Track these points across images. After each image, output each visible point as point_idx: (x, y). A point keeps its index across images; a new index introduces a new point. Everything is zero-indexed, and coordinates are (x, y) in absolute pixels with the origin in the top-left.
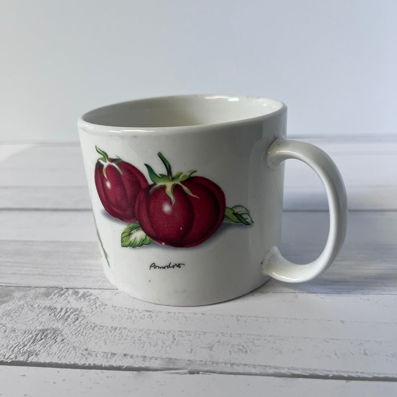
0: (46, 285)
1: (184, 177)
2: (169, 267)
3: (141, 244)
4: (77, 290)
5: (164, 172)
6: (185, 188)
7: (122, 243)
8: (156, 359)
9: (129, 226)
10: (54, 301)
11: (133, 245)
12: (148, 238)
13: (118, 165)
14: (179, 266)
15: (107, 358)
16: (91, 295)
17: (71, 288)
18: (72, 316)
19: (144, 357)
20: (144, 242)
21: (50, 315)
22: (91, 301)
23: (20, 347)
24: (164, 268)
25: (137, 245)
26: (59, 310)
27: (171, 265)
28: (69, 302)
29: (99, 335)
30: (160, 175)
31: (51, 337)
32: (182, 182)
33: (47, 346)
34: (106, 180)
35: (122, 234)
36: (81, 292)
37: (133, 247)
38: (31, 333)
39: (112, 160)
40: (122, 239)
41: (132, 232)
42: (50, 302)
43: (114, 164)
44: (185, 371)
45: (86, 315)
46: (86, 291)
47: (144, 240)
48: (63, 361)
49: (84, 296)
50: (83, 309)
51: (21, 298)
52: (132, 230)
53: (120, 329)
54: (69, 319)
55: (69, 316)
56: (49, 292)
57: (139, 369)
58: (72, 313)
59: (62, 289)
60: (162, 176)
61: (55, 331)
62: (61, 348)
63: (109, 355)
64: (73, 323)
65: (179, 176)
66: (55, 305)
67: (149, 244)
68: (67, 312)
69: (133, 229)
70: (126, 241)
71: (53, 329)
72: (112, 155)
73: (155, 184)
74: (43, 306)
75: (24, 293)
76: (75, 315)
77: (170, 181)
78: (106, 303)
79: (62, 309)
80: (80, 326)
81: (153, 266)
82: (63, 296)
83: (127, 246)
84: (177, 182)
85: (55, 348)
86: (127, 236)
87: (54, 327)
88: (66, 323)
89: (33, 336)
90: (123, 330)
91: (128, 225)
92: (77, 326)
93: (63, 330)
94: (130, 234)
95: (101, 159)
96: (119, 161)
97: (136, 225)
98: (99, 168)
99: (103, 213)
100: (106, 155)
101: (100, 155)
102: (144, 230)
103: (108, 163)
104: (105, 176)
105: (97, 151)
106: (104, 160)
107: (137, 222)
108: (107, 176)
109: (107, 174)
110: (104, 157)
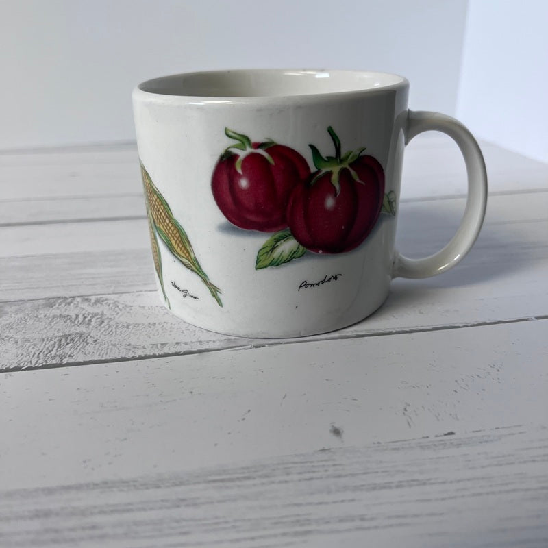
0: (43, 297)
1: (353, 156)
2: (323, 281)
3: (291, 259)
4: (86, 297)
5: (332, 153)
6: (353, 172)
7: (257, 263)
8: (214, 342)
9: (274, 238)
10: (63, 310)
11: (276, 264)
12: (301, 248)
13: (267, 151)
14: (335, 278)
15: (158, 348)
16: (106, 300)
17: (78, 297)
18: (94, 320)
19: (200, 342)
20: (295, 254)
21: (65, 322)
22: (111, 306)
23: (45, 353)
24: (318, 284)
25: (283, 260)
26: (74, 317)
27: (327, 279)
28: (83, 309)
29: (138, 332)
30: (327, 157)
31: (79, 340)
32: (351, 165)
33: (79, 348)
34: (240, 176)
35: (260, 250)
36: (93, 299)
37: (277, 266)
38: (51, 340)
39: (257, 146)
40: (258, 259)
41: (279, 244)
42: (58, 311)
43: (261, 151)
44: (250, 346)
45: (112, 317)
46: (99, 297)
47: (295, 252)
48: (108, 357)
49: (98, 301)
50: (105, 312)
51: (16, 312)
52: (278, 242)
53: (160, 324)
54: (92, 323)
55: (90, 320)
56: (50, 303)
57: (199, 352)
58: (92, 317)
59: (66, 298)
60: (330, 158)
61: (81, 335)
62: (97, 348)
63: (159, 346)
64: (100, 325)
65: (348, 156)
66: (67, 313)
67: (302, 255)
68: (85, 318)
69: (280, 240)
70: (265, 260)
71: (78, 333)
72: (256, 138)
73: (319, 171)
74: (51, 315)
75: (17, 307)
76: (97, 319)
77: (338, 164)
78: (130, 304)
79: (77, 316)
80: (109, 327)
81: (305, 285)
82: (72, 304)
83: (266, 267)
84: (345, 165)
85: (89, 348)
86: (268, 252)
87: (78, 331)
88: (91, 327)
89: (55, 342)
90: (165, 325)
91: (272, 236)
92: (106, 327)
93: (90, 333)
94: (273, 249)
95: (234, 147)
96: (271, 145)
97: (285, 233)
98: (227, 160)
99: (223, 229)
100: (247, 139)
101: (233, 140)
102: (297, 238)
103: (249, 150)
104: (239, 170)
105: (228, 135)
106: (242, 147)
107: (288, 228)
108: (242, 171)
109: (243, 168)
110: (243, 143)
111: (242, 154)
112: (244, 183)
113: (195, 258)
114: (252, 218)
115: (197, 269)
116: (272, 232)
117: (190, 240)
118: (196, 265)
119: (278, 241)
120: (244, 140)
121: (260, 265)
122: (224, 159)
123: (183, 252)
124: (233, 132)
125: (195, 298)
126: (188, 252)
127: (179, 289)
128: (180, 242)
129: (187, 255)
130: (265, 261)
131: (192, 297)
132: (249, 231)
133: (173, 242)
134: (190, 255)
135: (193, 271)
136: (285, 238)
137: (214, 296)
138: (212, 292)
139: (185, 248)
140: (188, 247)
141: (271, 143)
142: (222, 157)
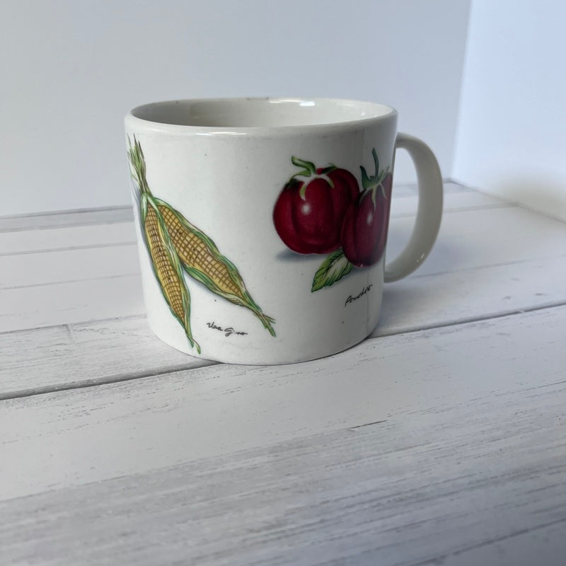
1: (384, 174)
2: (362, 294)
3: (341, 276)
5: (374, 172)
6: (383, 189)
7: (313, 285)
9: (329, 258)
11: (329, 283)
12: (350, 264)
13: (328, 175)
14: (369, 289)
20: (345, 272)
24: (358, 297)
25: (335, 279)
27: (364, 291)
30: (371, 177)
32: (382, 182)
34: (303, 203)
35: (317, 272)
37: (330, 285)
39: (321, 171)
40: (314, 281)
41: (333, 264)
43: (324, 176)
47: (344, 269)
52: (332, 262)
65: (381, 175)
67: (350, 271)
69: (335, 260)
72: (320, 164)
73: (365, 190)
77: (376, 183)
81: (350, 299)
83: (321, 288)
86: (323, 273)
94: (328, 269)
95: (299, 174)
96: (333, 170)
97: (339, 253)
98: (292, 188)
99: (283, 257)
100: (312, 165)
101: (299, 168)
102: (346, 256)
103: (314, 176)
104: (303, 197)
105: (294, 163)
106: (307, 174)
107: (341, 247)
108: (306, 197)
109: (307, 194)
110: (308, 169)
111: (307, 181)
112: (306, 209)
113: (247, 292)
114: (312, 242)
115: (249, 304)
116: (327, 253)
117: (241, 274)
118: (248, 299)
119: (332, 260)
120: (310, 166)
121: (316, 287)
122: (289, 187)
123: (231, 288)
124: (300, 160)
125: (243, 334)
126: (237, 287)
127: (219, 329)
128: (227, 279)
129: (236, 290)
130: (321, 282)
131: (238, 333)
132: (307, 255)
133: (216, 281)
134: (239, 290)
135: (243, 306)
136: (338, 257)
137: (266, 327)
138: (264, 323)
139: (234, 284)
140: (238, 282)
141: (333, 167)
142: (287, 186)
